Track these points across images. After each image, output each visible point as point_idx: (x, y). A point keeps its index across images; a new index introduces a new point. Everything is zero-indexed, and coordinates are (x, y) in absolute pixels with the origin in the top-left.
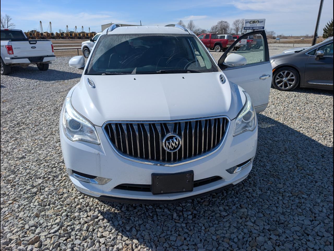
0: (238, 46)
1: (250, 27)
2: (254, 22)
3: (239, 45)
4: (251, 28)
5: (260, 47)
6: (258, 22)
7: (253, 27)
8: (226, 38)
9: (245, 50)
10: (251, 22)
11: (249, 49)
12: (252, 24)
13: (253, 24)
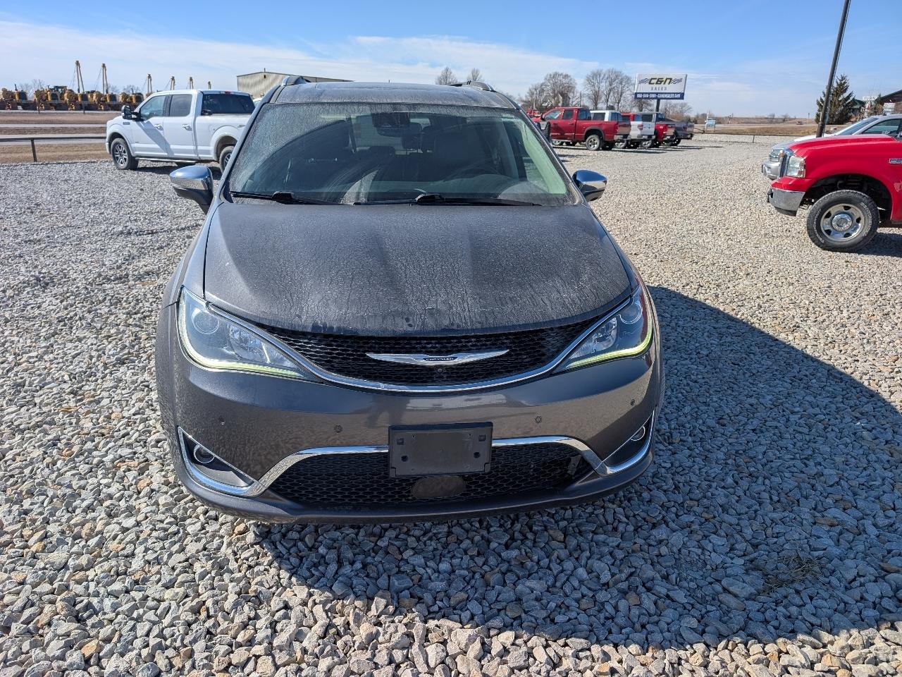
0: (636, 138)
1: (649, 93)
2: (659, 81)
3: (638, 136)
4: (654, 96)
5: (678, 142)
6: (668, 81)
7: (657, 94)
8: (606, 119)
9: (650, 147)
10: (653, 81)
11: (657, 146)
12: (655, 86)
13: (657, 86)
